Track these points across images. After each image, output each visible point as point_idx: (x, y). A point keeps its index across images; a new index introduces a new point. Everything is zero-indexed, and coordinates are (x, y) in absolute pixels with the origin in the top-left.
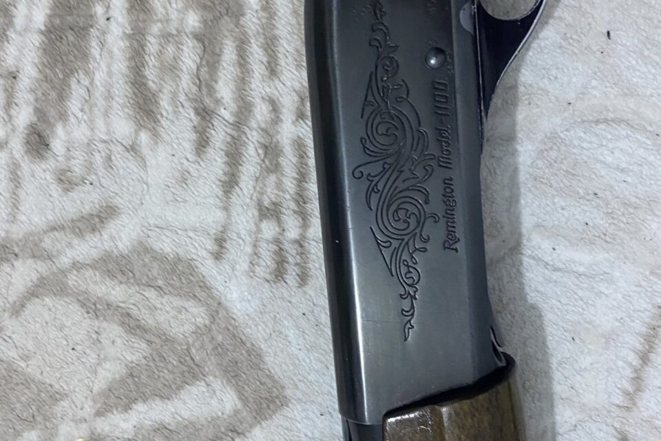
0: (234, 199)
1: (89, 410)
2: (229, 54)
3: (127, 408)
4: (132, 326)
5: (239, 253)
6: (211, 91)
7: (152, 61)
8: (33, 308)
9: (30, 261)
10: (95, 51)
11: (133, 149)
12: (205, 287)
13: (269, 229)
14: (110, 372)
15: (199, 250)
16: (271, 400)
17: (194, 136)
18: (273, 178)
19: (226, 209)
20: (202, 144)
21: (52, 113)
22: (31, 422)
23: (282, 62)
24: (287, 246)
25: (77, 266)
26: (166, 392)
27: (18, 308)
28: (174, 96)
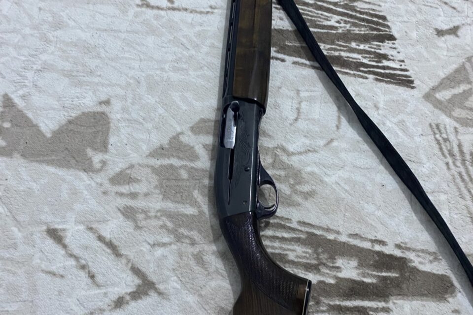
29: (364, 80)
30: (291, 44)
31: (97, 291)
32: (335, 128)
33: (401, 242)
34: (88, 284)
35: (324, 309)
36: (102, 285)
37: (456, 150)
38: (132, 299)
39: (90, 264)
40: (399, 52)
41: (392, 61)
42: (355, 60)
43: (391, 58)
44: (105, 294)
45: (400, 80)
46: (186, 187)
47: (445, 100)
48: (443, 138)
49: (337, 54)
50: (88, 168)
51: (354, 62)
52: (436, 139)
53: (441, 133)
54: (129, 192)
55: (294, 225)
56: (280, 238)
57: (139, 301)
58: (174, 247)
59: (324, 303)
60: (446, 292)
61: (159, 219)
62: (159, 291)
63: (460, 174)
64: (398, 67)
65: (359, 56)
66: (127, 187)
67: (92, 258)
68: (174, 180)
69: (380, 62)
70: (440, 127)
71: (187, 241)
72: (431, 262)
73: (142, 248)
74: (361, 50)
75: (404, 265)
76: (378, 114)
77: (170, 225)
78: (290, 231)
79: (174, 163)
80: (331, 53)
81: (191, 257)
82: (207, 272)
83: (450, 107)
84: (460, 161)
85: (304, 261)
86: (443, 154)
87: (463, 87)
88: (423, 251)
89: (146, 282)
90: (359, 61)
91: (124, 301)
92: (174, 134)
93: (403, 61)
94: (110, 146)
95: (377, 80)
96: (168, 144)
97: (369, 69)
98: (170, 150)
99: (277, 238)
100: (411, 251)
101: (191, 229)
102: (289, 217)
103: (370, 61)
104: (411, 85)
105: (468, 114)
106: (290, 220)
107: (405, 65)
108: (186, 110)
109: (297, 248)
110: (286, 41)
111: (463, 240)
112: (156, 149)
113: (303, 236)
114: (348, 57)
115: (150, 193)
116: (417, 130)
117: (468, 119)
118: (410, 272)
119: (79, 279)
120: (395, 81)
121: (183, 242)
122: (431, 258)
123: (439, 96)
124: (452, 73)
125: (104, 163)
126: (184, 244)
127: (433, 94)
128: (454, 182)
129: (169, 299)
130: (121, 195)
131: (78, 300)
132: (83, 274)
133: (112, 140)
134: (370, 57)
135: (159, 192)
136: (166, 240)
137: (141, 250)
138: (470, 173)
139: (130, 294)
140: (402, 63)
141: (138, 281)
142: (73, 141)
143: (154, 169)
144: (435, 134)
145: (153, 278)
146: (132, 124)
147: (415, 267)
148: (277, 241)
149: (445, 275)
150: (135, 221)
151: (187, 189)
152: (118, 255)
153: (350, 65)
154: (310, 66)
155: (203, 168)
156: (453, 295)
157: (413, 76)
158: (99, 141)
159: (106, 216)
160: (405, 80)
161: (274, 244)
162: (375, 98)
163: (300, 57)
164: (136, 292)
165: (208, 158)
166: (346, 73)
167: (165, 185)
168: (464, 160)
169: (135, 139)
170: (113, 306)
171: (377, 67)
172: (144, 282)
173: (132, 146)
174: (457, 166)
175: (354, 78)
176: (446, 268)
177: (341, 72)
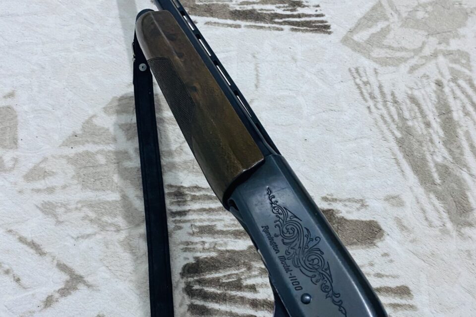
0: (378, 84)
1: (392, 26)
2: (396, 117)
3: (382, 29)
4: (390, 47)
5: (370, 72)
6: (396, 108)
7: (417, 110)
8: (420, 44)
9: (427, 55)
10: (434, 109)
11: (411, 89)
12: (376, 62)
13: (365, 79)
14: (391, 35)
15: (380, 69)
16: (345, 41)
17: (396, 96)
18: (369, 91)
19: (379, 81)
20: (393, 94)
21: (439, 92)
22: (407, 18)
23: (380, 119)
24: (358, 76)
25: (413, 57)
26: (373, 35)
27: (424, 43)
28: (406, 104)
29: (280, 32)
30: (201, 3)
31: (27, 294)
32: (254, 88)
33: (328, 194)
34: (14, 289)
35: (256, 273)
36: (29, 286)
37: (377, 93)
38: (62, 296)
39: (14, 267)
41: (306, 8)
42: (269, 12)
43: (306, 4)
44: (33, 295)
45: (316, 26)
46: (104, 172)
47: (363, 42)
48: (363, 81)
49: (249, 7)
51: (268, 14)
52: (357, 84)
53: (361, 77)
54: (46, 187)
56: (207, 210)
57: (69, 297)
58: (98, 237)
59: (255, 267)
60: (375, 238)
61: (80, 210)
62: (88, 283)
63: (382, 116)
64: (314, 13)
65: (273, 7)
66: (43, 182)
67: (15, 261)
68: (92, 167)
69: (295, 10)
70: (359, 71)
71: (112, 229)
72: (358, 209)
73: (66, 243)
75: (332, 217)
76: (297, 67)
77: (92, 215)
79: (90, 150)
80: (244, 7)
81: (118, 245)
82: (135, 257)
83: (369, 48)
84: (381, 103)
85: (233, 229)
86: (364, 99)
87: (381, 25)
88: (349, 200)
89: (74, 276)
90: (273, 12)
91: (54, 299)
92: (87, 118)
93: (318, 6)
94: (20, 141)
95: (293, 30)
96: (82, 130)
97: (284, 20)
98: (84, 136)
99: (204, 210)
100: (338, 202)
101: (115, 216)
103: (284, 10)
104: (328, 30)
105: (386, 53)
107: (321, 10)
108: (96, 91)
109: (225, 216)
110: (196, 1)
111: (389, 182)
112: (69, 137)
114: (262, 10)
115: (68, 185)
116: (337, 77)
117: (387, 58)
118: (339, 223)
119: (4, 284)
120: (312, 29)
122: (358, 205)
123: (356, 37)
124: (368, 13)
125: (16, 160)
126: (108, 232)
127: (350, 36)
128: (377, 125)
129: (99, 290)
130: (38, 191)
131: (6, 306)
132: (8, 280)
133: (21, 134)
134: (284, 7)
135: (77, 182)
136: (89, 230)
137: (65, 245)
138: (392, 114)
139: (59, 291)
140: (317, 8)
141: (66, 277)
143: (70, 160)
144: (355, 78)
145: (80, 271)
146: (40, 113)
147: (343, 217)
148: (204, 213)
149: (373, 221)
150: (55, 216)
151: (106, 174)
152: (42, 254)
153: (264, 18)
154: (223, 25)
155: (121, 149)
156: (382, 239)
157: (329, 21)
158: (8, 138)
159: (25, 216)
160: (322, 26)
161: (202, 217)
162: (292, 50)
163: (212, 16)
164: (65, 289)
165: (126, 139)
166: (261, 27)
167: (82, 174)
168: (385, 101)
169: (46, 130)
170: (43, 306)
171: (293, 16)
172: (71, 277)
173: (43, 137)
174: (378, 109)
175: (270, 32)
176: (374, 213)
177: (255, 26)
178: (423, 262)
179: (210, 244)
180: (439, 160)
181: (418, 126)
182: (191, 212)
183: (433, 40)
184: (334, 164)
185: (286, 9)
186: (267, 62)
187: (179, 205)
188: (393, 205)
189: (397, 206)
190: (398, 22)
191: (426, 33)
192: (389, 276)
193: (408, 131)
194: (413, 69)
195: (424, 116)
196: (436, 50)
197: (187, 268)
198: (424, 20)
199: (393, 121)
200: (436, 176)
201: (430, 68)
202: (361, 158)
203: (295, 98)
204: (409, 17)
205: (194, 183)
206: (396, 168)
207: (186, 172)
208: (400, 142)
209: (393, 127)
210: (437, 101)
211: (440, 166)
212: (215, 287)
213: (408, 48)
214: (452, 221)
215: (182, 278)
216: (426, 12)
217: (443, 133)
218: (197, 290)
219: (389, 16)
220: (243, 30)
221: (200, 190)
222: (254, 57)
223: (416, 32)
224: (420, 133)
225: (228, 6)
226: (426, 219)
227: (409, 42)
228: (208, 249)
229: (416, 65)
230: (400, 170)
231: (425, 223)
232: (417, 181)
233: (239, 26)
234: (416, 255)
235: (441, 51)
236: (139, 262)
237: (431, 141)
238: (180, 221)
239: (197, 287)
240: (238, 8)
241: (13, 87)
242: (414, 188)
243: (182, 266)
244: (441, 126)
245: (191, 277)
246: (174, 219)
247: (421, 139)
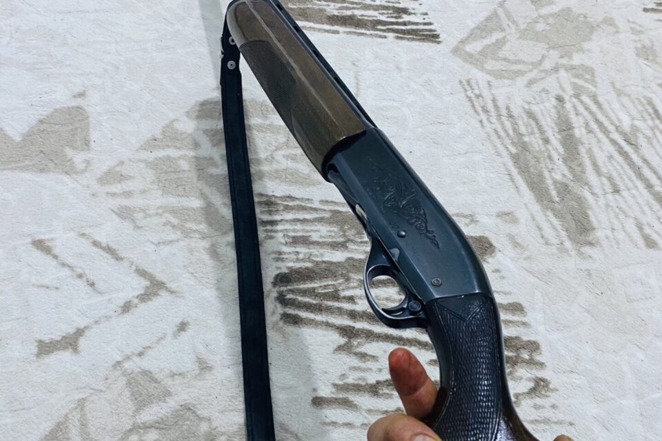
0: (491, 97)
1: (509, 37)
2: (511, 132)
3: (497, 40)
4: (505, 59)
5: (483, 84)
6: (512, 123)
7: (534, 126)
8: (539, 57)
9: (547, 69)
10: (554, 125)
11: (529, 103)
12: (488, 73)
13: (477, 92)
14: (507, 47)
15: (494, 82)
16: (456, 51)
17: (511, 110)
18: (482, 104)
19: (492, 94)
20: (508, 108)
21: (559, 107)
22: (525, 30)
23: (494, 134)
24: (469, 89)
25: (531, 71)
26: (487, 46)
27: (544, 57)
28: (523, 119)
29: (383, 40)
30: (295, 7)
31: (101, 298)
34: (87, 293)
35: (355, 284)
36: (105, 291)
37: (490, 106)
38: (141, 302)
39: (87, 271)
40: (421, 4)
41: (413, 15)
42: (371, 19)
43: (412, 11)
44: (109, 300)
45: (423, 35)
46: (188, 178)
47: (476, 53)
48: (475, 94)
49: (349, 13)
50: (70, 170)
52: (468, 97)
53: (473, 89)
54: (122, 191)
55: (316, 205)
56: (301, 221)
57: (149, 303)
58: (181, 243)
59: (354, 279)
60: (485, 253)
61: (161, 215)
62: (171, 290)
63: (496, 131)
64: (421, 21)
65: (375, 13)
66: (119, 186)
67: (88, 265)
68: (174, 172)
69: (400, 17)
70: (471, 83)
71: (197, 236)
72: (468, 224)
73: (145, 249)
74: (377, 6)
76: (402, 77)
77: (175, 221)
78: (311, 211)
79: (171, 154)
80: (343, 13)
81: (204, 252)
82: (223, 265)
83: (482, 60)
84: (495, 117)
85: (330, 240)
86: (476, 112)
87: (496, 36)
88: (457, 215)
89: (155, 282)
90: (375, 18)
91: (133, 305)
92: (167, 122)
93: (426, 14)
94: (92, 143)
95: (398, 38)
96: (161, 134)
97: (387, 27)
98: (164, 140)
99: (298, 220)
101: (200, 223)
102: (310, 198)
103: (388, 17)
104: (437, 40)
105: (502, 65)
106: (312, 200)
107: (429, 18)
108: (177, 94)
109: (321, 228)
110: (289, 4)
111: (501, 198)
112: (148, 140)
113: (327, 215)
114: (362, 16)
115: (147, 189)
116: (446, 89)
117: (503, 71)
119: (77, 288)
120: (418, 38)
121: (192, 238)
122: (467, 221)
123: (468, 48)
124: (482, 22)
125: (88, 162)
127: (461, 47)
128: (489, 139)
129: (184, 297)
130: (114, 195)
131: (79, 311)
132: (81, 284)
133: (94, 135)
134: (388, 13)
135: (157, 187)
136: (172, 236)
137: (145, 251)
138: (507, 129)
139: (137, 297)
140: (425, 16)
141: (147, 283)
142: (48, 141)
143: (149, 164)
144: (466, 90)
145: (161, 277)
146: (115, 115)
148: (298, 223)
149: (483, 237)
150: (133, 221)
151: (189, 180)
152: (118, 258)
153: (365, 25)
154: (319, 30)
155: (205, 155)
156: (493, 255)
157: (437, 30)
158: (79, 139)
159: (98, 219)
160: (430, 35)
161: (296, 227)
162: (396, 59)
163: (307, 20)
164: (144, 294)
165: (211, 145)
166: (362, 34)
167: (163, 179)
168: (499, 116)
169: (122, 132)
170: (120, 311)
171: (397, 24)
172: (152, 283)
173: (119, 140)
174: (491, 123)
175: (371, 39)
176: (484, 229)
177: (355, 33)
178: (538, 280)
179: (305, 255)
180: (558, 177)
181: (535, 142)
182: (283, 222)
183: (554, 54)
184: (442, 178)
185: (390, 16)
186: (368, 70)
187: (270, 214)
188: (506, 222)
189: (510, 222)
190: (515, 33)
191: (547, 46)
192: (501, 292)
193: (524, 147)
194: (530, 83)
195: (542, 132)
196: (557, 64)
197: (279, 277)
198: (544, 32)
199: (508, 135)
200: (554, 193)
201: (551, 83)
202: (471, 172)
203: (399, 108)
204: (528, 28)
205: (287, 193)
206: (510, 183)
207: (277, 181)
208: (516, 158)
209: (508, 142)
210: (557, 116)
211: (559, 183)
212: (310, 297)
213: (526, 60)
214: (571, 239)
215: (274, 287)
216: (548, 24)
217: (563, 150)
218: (290, 299)
219: (506, 27)
220: (342, 36)
221: (293, 201)
222: (354, 64)
223: (535, 45)
224: (538, 149)
225: (325, 10)
226: (542, 237)
227: (528, 55)
228: (303, 260)
229: (534, 79)
230: (513, 186)
231: (542, 241)
232: (533, 197)
233: (337, 32)
234: (531, 272)
235: (563, 65)
236: (226, 270)
237: (550, 157)
238: (271, 231)
239: (290, 296)
240: (336, 13)
241: (83, 86)
242: (529, 205)
243: (274, 276)
244: (561, 143)
245: (283, 286)
246: (265, 228)
247: (537, 155)
